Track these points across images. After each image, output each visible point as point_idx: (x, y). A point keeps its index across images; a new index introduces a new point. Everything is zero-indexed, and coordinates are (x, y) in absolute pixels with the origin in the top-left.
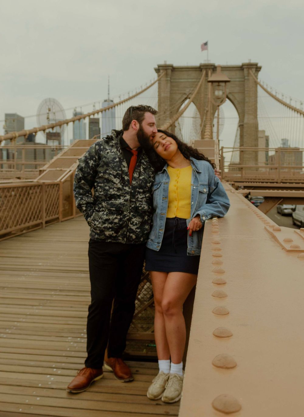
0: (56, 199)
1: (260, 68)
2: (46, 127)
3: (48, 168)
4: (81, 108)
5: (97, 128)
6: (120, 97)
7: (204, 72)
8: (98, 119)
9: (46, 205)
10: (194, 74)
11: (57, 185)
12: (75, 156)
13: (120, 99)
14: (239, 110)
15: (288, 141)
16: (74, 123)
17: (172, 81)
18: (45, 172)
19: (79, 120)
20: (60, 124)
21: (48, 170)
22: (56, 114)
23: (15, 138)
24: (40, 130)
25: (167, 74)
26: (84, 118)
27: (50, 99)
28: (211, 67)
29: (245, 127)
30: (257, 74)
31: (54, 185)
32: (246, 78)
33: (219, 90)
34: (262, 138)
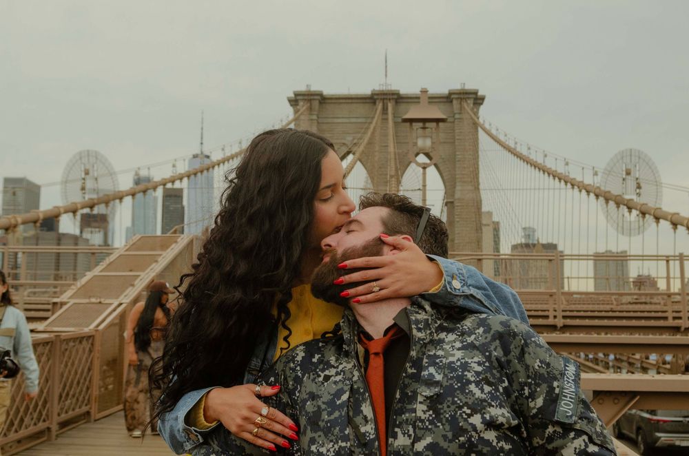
0: (86, 370)
1: (483, 99)
2: (79, 206)
3: (71, 297)
4: (149, 169)
5: (179, 206)
6: (223, 150)
7: (380, 106)
8: (181, 190)
9: (62, 386)
10: (362, 109)
11: (90, 338)
12: (131, 271)
13: (224, 154)
14: (444, 175)
15: (534, 230)
16: (133, 198)
17: (320, 120)
18: (65, 308)
19: (144, 192)
20: (107, 201)
21: (72, 301)
22: (99, 180)
23: (15, 226)
24: (66, 212)
25: (310, 109)
26: (155, 188)
27: (88, 151)
28: (391, 97)
29: (457, 206)
30: (478, 110)
31: (83, 338)
32: (457, 116)
33: (425, 137)
34: (488, 225)
